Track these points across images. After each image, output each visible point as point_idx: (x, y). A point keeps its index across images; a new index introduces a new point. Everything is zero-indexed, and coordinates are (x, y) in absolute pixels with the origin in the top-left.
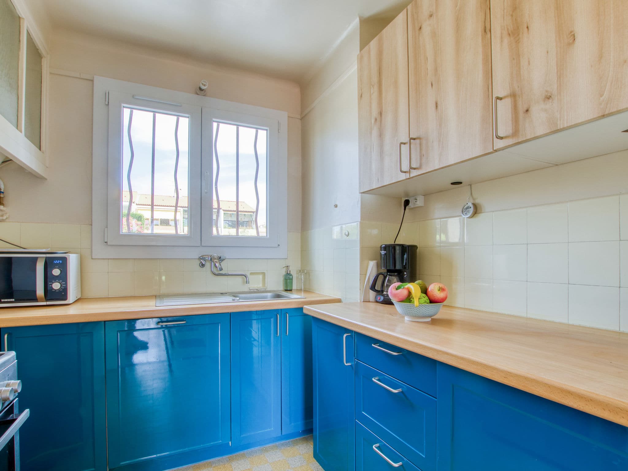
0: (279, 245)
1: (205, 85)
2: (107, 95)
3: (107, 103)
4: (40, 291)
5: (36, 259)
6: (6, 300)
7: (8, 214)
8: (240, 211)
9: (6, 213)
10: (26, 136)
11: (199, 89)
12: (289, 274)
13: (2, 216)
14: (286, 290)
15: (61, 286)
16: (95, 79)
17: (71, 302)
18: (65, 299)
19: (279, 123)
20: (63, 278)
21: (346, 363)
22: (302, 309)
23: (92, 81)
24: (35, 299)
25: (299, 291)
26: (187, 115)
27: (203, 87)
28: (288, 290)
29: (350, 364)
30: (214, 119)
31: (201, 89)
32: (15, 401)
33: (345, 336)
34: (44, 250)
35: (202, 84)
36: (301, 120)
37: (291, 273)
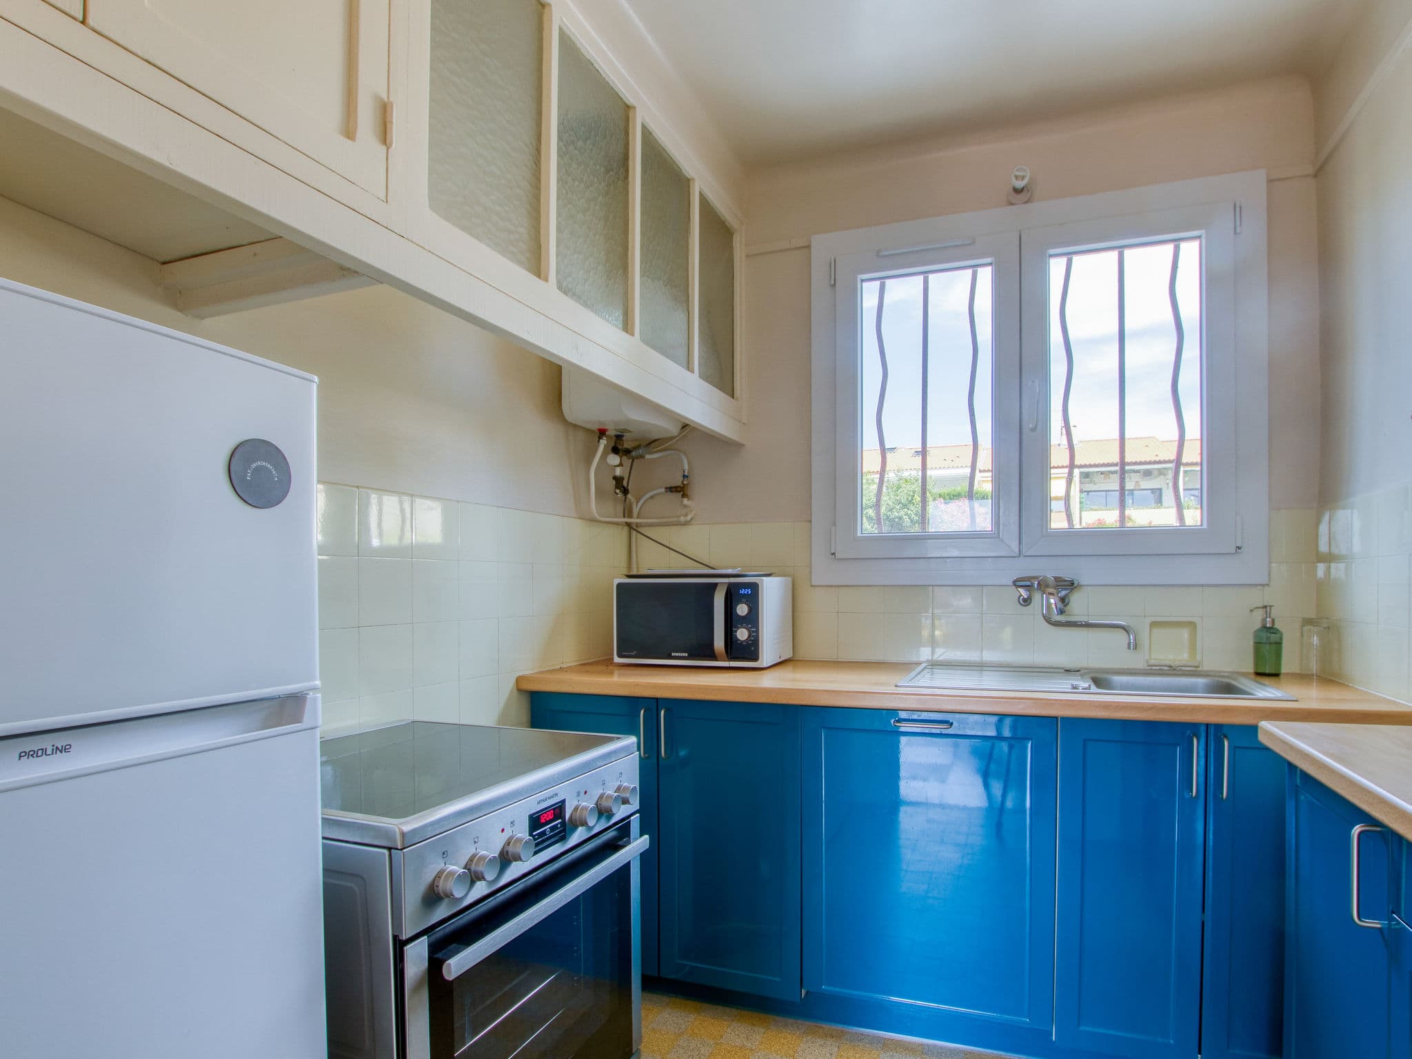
0: (1239, 548)
1: (1023, 178)
2: (833, 265)
3: (833, 282)
4: (719, 643)
5: (716, 585)
6: (677, 654)
7: (694, 512)
8: (1129, 464)
9: (691, 511)
10: (705, 377)
11: (1012, 192)
12: (1272, 628)
13: (686, 515)
14: (1258, 674)
15: (749, 636)
16: (813, 244)
17: (765, 666)
18: (756, 659)
19: (1238, 209)
20: (752, 620)
21: (1359, 919)
22: (1254, 729)
23: (809, 247)
24: (713, 656)
25: (1303, 677)
26: (989, 260)
27: (1020, 184)
28: (1267, 672)
29: (1379, 926)
30: (1052, 251)
31: (1017, 191)
32: (632, 818)
33: (1357, 830)
34: (730, 571)
35: (1017, 177)
36: (1315, 176)
37: (1275, 626)
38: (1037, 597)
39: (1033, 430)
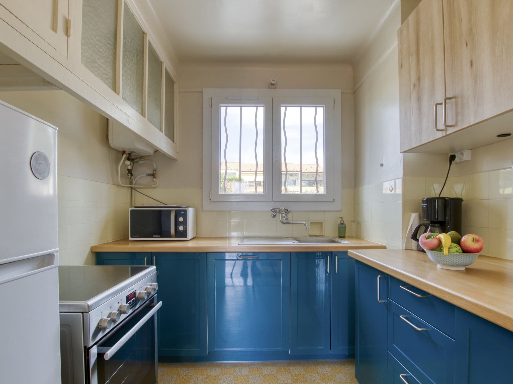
0: (334, 200)
1: (274, 81)
2: (211, 100)
3: (211, 106)
4: (173, 231)
5: (171, 211)
6: (155, 236)
7: (158, 183)
8: (303, 173)
9: (157, 183)
10: (165, 135)
11: (270, 84)
12: (343, 223)
13: (155, 185)
14: (340, 237)
15: (184, 228)
16: (204, 91)
17: (189, 239)
18: (186, 236)
19: (334, 100)
20: (185, 223)
21: (380, 301)
22: (347, 252)
23: (202, 92)
24: (170, 236)
25: (351, 237)
26: (263, 105)
27: (273, 82)
28: (342, 237)
29: (384, 302)
30: (282, 105)
31: (272, 84)
32: (155, 296)
33: (379, 277)
34: (175, 206)
35: (272, 80)
36: (353, 93)
37: (344, 223)
38: (278, 215)
39: (277, 161)
